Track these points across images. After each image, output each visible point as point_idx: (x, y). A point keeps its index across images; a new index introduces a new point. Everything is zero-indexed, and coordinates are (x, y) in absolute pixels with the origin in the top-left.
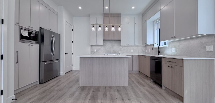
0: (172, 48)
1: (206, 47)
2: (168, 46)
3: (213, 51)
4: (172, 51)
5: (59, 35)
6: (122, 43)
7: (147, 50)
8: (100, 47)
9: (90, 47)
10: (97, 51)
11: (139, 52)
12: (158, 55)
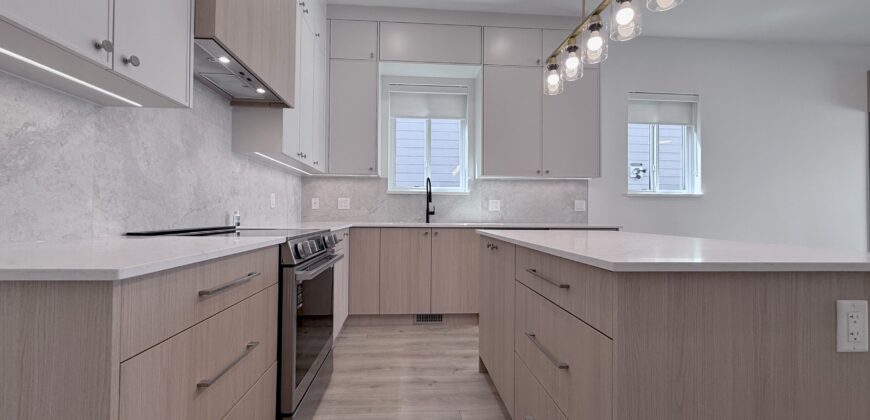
0: (487, 199)
1: (575, 204)
2: (471, 193)
3: (585, 210)
4: (487, 209)
7: (315, 201)
12: (428, 221)
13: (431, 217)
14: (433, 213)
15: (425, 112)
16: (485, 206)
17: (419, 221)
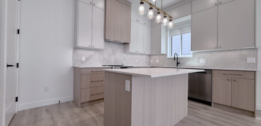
0: (199, 59)
1: (247, 59)
2: (193, 57)
3: (255, 62)
4: (199, 62)
7: (152, 60)
11: (144, 62)
12: (177, 66)
13: (178, 64)
14: (179, 64)
15: (179, 33)
16: (198, 61)
17: (175, 66)
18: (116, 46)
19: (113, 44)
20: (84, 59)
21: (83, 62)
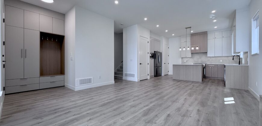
5: (161, 53)
6: (209, 55)
8: (189, 59)
9: (181, 59)
10: (186, 61)
11: (230, 61)
18: (201, 54)
19: (200, 54)
20: (185, 61)
21: (185, 63)
